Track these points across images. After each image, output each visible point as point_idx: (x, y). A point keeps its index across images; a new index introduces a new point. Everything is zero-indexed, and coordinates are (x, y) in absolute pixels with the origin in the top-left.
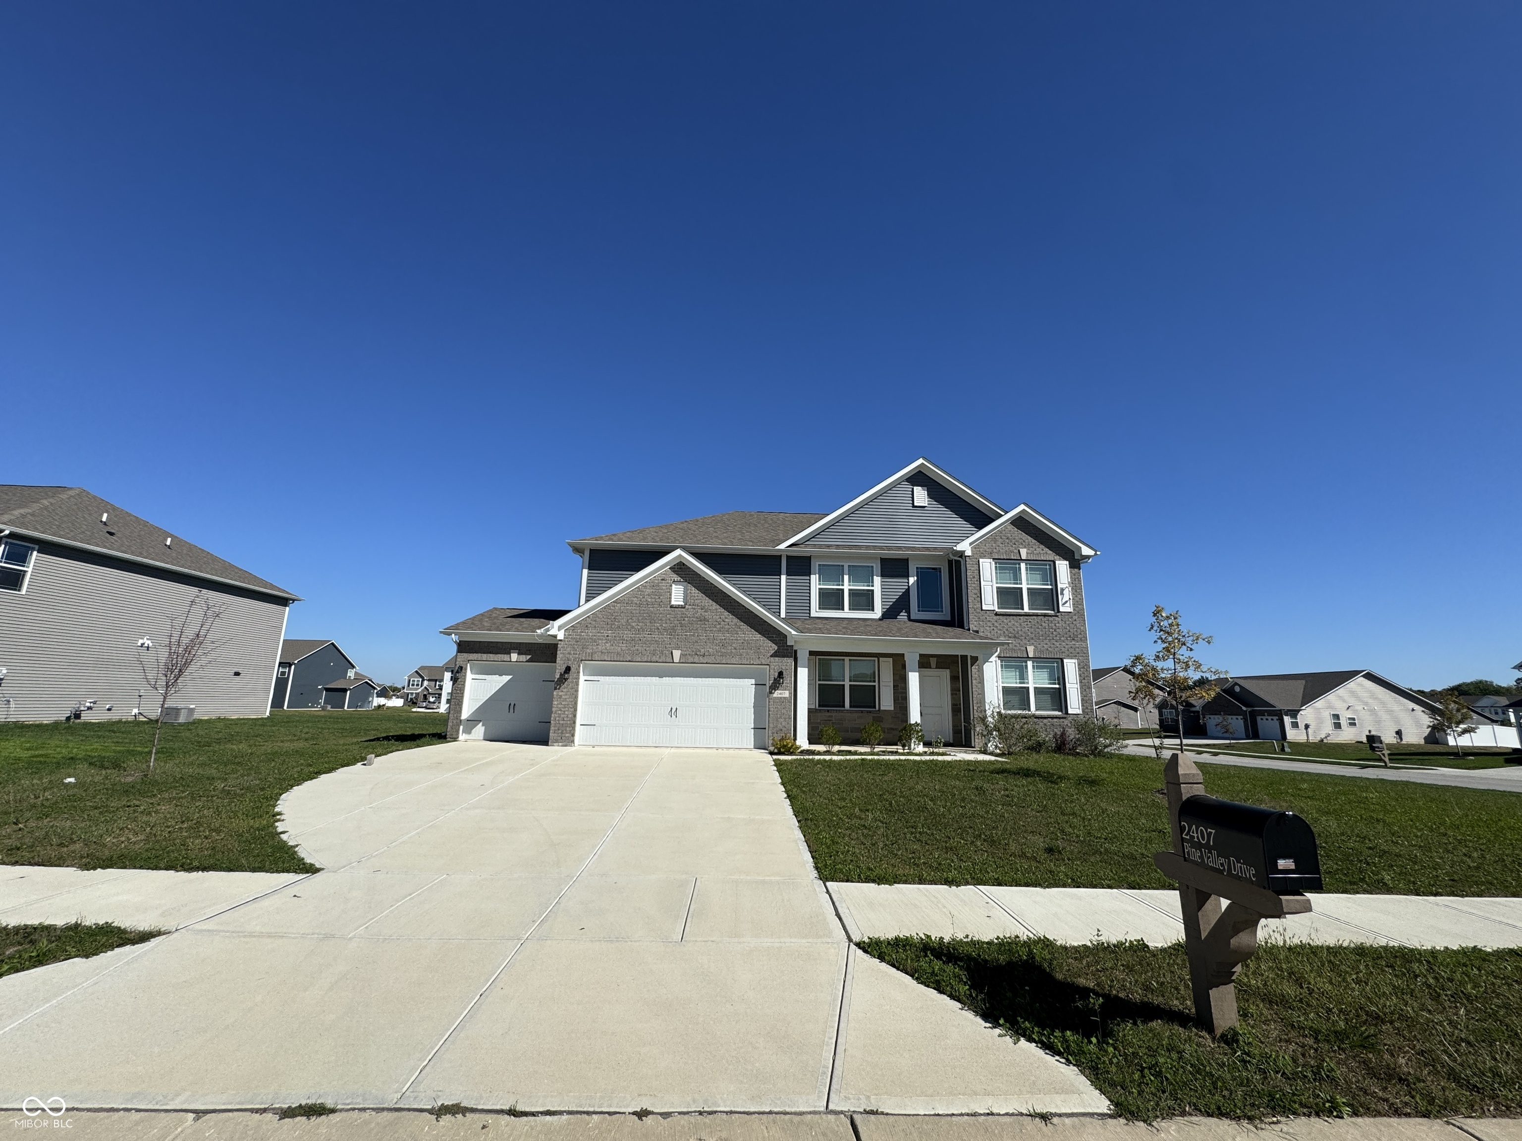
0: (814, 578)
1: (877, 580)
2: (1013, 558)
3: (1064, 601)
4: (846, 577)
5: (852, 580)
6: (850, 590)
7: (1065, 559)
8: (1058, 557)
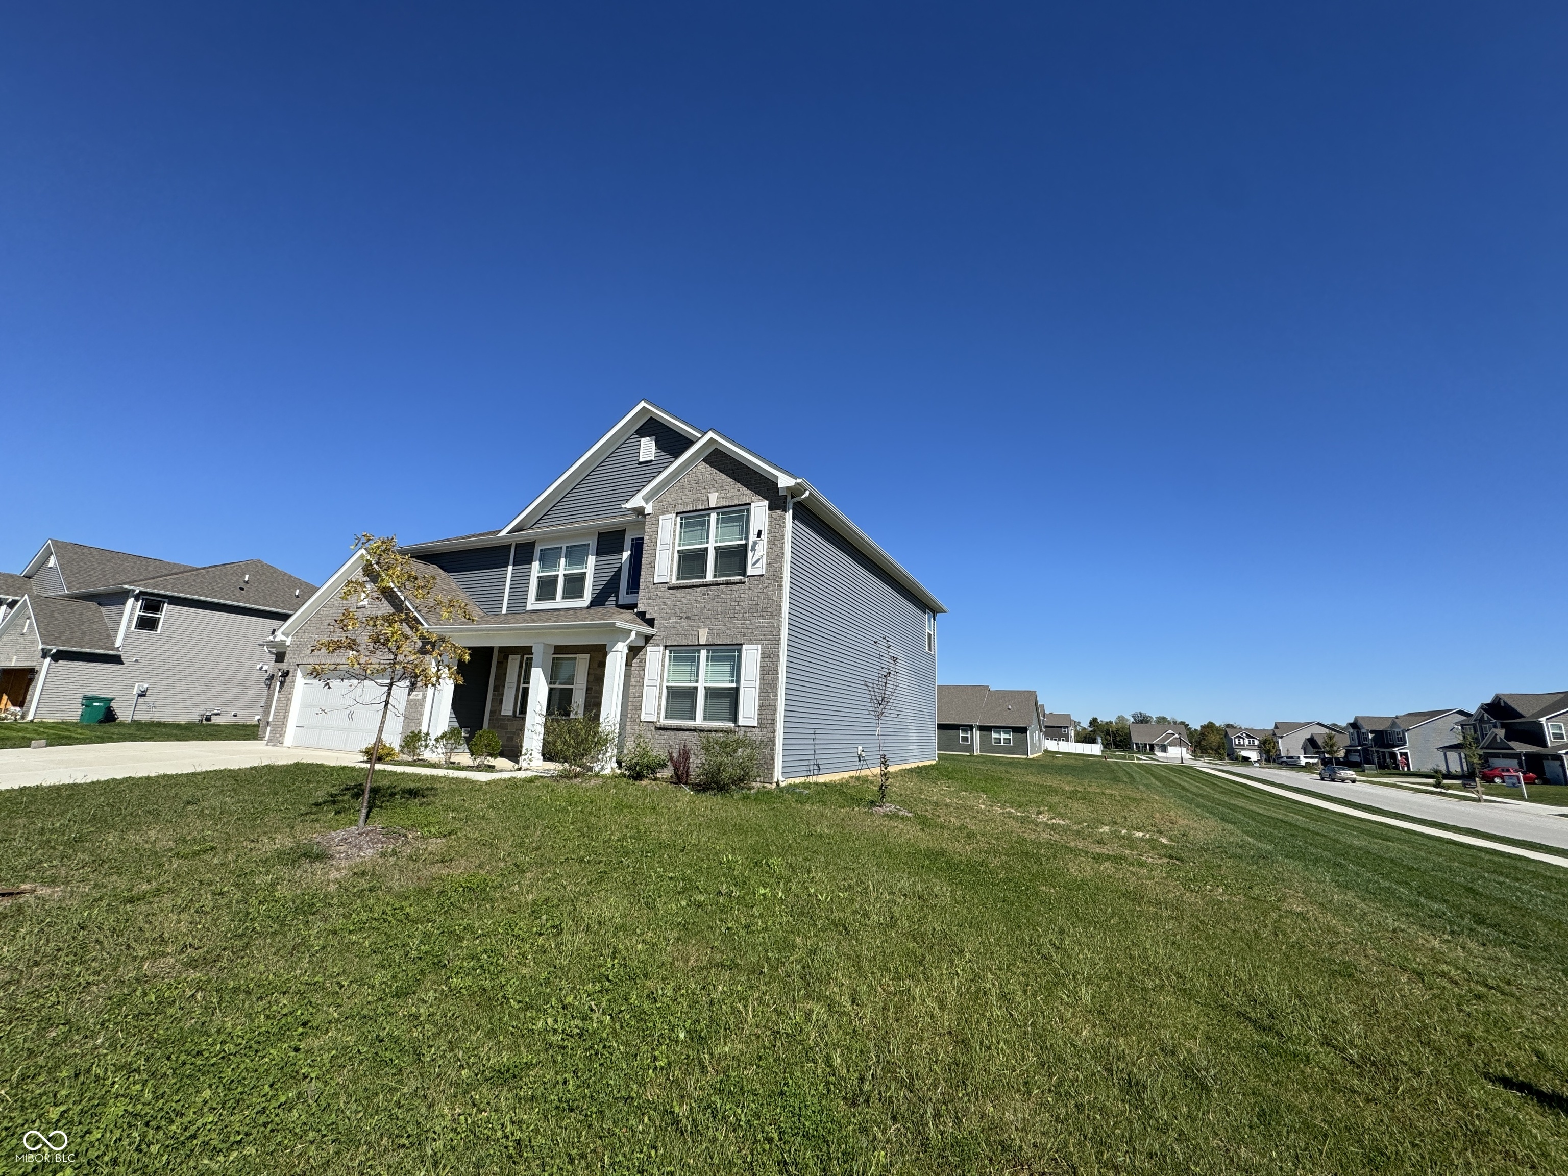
0: (536, 565)
1: (592, 559)
2: (700, 507)
3: (754, 560)
4: (563, 560)
5: (569, 564)
6: (564, 575)
7: (765, 498)
8: (758, 497)
